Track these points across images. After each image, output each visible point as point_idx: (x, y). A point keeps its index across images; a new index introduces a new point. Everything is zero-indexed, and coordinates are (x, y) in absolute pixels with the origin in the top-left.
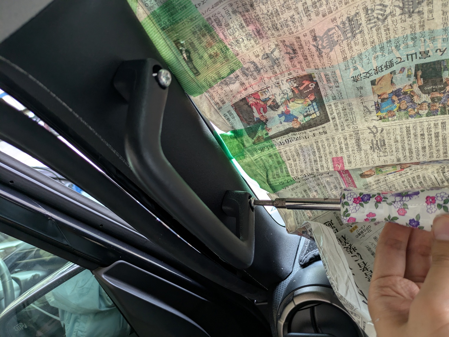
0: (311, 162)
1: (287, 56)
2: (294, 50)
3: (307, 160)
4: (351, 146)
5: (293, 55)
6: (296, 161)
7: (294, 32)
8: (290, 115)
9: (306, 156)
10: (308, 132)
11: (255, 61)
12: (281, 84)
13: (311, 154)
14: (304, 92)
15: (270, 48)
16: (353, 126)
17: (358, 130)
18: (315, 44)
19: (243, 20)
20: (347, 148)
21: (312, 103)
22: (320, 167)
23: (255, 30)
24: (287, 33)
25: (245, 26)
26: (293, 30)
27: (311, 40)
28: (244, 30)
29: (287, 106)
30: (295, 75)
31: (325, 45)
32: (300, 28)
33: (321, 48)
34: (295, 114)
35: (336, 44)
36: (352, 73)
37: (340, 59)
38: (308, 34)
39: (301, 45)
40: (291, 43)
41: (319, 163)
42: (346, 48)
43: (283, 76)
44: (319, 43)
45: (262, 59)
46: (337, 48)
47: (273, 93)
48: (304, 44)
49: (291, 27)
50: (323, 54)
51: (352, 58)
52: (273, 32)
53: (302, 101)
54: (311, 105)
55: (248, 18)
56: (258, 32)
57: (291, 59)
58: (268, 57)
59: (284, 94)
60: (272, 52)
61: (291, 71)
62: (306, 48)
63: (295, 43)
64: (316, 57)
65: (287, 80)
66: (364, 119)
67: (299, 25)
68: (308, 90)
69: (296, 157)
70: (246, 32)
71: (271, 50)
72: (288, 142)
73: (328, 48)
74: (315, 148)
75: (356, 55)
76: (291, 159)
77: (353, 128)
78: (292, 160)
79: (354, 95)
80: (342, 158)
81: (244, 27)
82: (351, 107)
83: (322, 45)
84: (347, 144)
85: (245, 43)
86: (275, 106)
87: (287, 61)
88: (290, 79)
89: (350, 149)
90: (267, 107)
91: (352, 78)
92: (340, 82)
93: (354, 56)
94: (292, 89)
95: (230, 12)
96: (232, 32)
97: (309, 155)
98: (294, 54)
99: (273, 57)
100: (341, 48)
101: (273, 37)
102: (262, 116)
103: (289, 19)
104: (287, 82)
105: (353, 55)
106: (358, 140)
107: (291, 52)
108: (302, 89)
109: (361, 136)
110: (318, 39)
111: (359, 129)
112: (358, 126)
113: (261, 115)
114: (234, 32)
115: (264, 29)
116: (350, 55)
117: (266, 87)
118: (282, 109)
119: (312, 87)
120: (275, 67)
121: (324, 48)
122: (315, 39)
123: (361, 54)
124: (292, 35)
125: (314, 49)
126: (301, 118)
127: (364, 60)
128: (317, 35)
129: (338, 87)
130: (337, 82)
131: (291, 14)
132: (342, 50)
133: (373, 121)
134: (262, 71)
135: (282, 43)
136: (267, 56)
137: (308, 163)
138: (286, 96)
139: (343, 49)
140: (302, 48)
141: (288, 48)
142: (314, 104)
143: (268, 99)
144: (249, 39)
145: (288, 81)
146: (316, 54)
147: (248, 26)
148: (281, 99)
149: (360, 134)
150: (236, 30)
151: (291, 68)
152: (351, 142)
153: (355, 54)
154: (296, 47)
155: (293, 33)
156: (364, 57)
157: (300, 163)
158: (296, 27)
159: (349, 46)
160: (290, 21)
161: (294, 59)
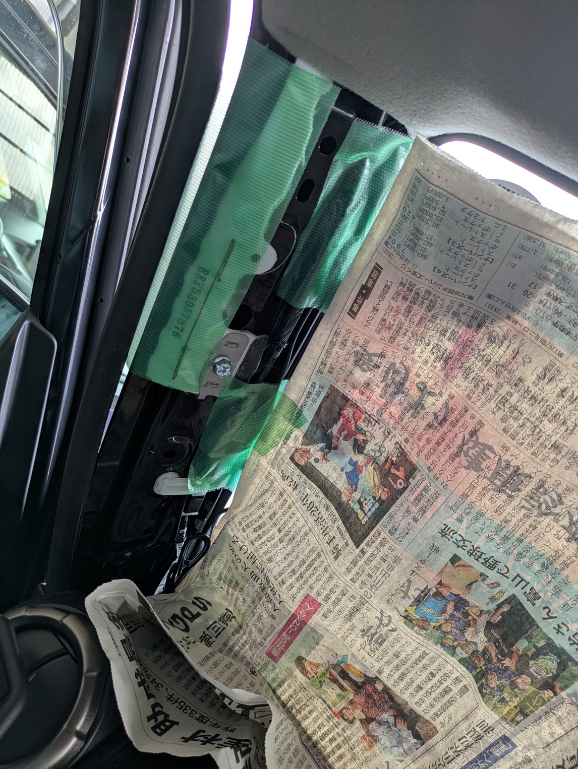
0: (289, 565)
1: (431, 418)
2: (445, 419)
3: (290, 559)
4: (343, 606)
5: (436, 424)
6: (281, 543)
7: (472, 400)
8: (357, 476)
9: (294, 554)
10: (336, 525)
11: (410, 375)
12: (390, 437)
13: (300, 559)
14: (389, 478)
15: (434, 387)
16: (368, 590)
17: (367, 602)
18: (466, 439)
19: (452, 330)
20: (335, 603)
21: (378, 501)
22: (288, 583)
23: (448, 351)
24: (466, 393)
25: (447, 337)
26: (474, 396)
27: (470, 429)
28: (442, 338)
29: (366, 465)
30: (407, 448)
31: (470, 454)
32: (479, 404)
33: (464, 451)
34: (361, 483)
35: (477, 471)
36: (451, 521)
37: (462, 489)
38: (476, 420)
39: (457, 421)
40: (454, 407)
41: (294, 578)
42: (479, 489)
43: (400, 432)
44: (470, 442)
45: (417, 384)
46: (473, 474)
47: (374, 435)
48: (460, 424)
49: (476, 392)
50: (458, 460)
51: (471, 506)
52: (460, 375)
53: (378, 484)
54: (374, 501)
55: (460, 333)
56: (448, 358)
57: (430, 426)
58: (422, 391)
59: (379, 451)
60: (430, 393)
61: (411, 440)
62: (456, 430)
63: (456, 412)
64: (448, 454)
65: (398, 443)
66: (389, 597)
67: (482, 400)
68: (393, 483)
69: (287, 539)
70: (440, 343)
71: (432, 390)
72: (309, 508)
73: (468, 461)
74: (310, 559)
75: (478, 509)
76: (282, 533)
77: (366, 593)
78: (280, 536)
79: (418, 551)
80: (320, 605)
81: (445, 336)
82: (395, 564)
83: (468, 451)
84: (339, 600)
85: (426, 350)
86: (359, 448)
87: (423, 424)
88: (400, 446)
89: (338, 608)
90: (352, 438)
91: (444, 525)
92: (426, 517)
93: (475, 506)
94: (388, 458)
95: (452, 311)
96: (430, 326)
97: (297, 557)
98: (439, 424)
99: (424, 399)
100: (476, 481)
101: (452, 380)
102: (338, 438)
103: (486, 382)
104: (395, 444)
105: (476, 503)
106: (356, 610)
107: (440, 418)
108: (392, 472)
109: (363, 610)
110: (474, 439)
111: (370, 602)
112: (373, 596)
113: (339, 436)
114: (432, 329)
115: (456, 361)
116: (474, 499)
117: (376, 419)
118: (360, 459)
119: (398, 485)
120: (411, 412)
121: (466, 455)
122: (473, 433)
123: (482, 515)
124: (467, 399)
125: (459, 441)
126: (357, 495)
127: (477, 524)
128: (478, 433)
129: (416, 520)
130: (425, 512)
131: (492, 382)
132: (473, 484)
133: (396, 610)
134: (399, 397)
135: (447, 397)
136: (422, 389)
137: (286, 563)
138: (378, 454)
139: (475, 485)
140: (454, 427)
141: (444, 410)
142: (377, 505)
143: (364, 432)
144: (434, 351)
145: (397, 445)
146: (454, 449)
147: (449, 339)
148: (372, 450)
149: (365, 607)
150: (436, 329)
151: (416, 436)
152: (346, 603)
153: (479, 506)
154: (451, 418)
155: (470, 399)
156: (481, 521)
157: (282, 551)
158: (478, 398)
159: (485, 491)
160: (484, 385)
161: (431, 431)
